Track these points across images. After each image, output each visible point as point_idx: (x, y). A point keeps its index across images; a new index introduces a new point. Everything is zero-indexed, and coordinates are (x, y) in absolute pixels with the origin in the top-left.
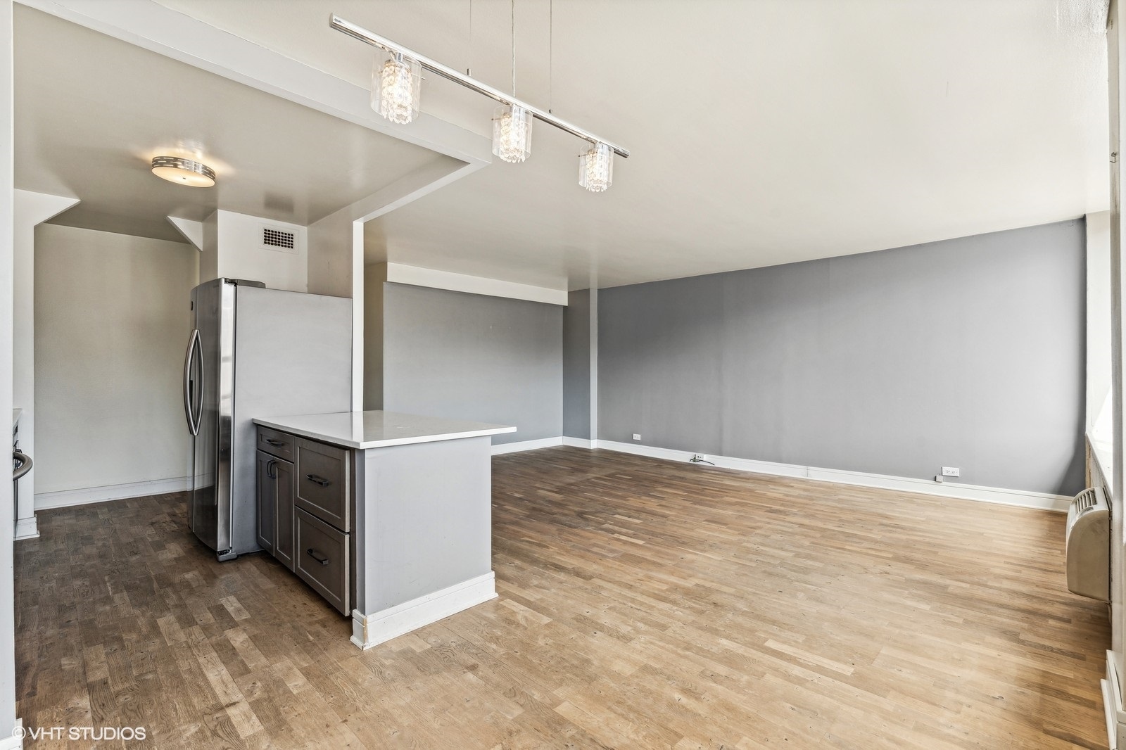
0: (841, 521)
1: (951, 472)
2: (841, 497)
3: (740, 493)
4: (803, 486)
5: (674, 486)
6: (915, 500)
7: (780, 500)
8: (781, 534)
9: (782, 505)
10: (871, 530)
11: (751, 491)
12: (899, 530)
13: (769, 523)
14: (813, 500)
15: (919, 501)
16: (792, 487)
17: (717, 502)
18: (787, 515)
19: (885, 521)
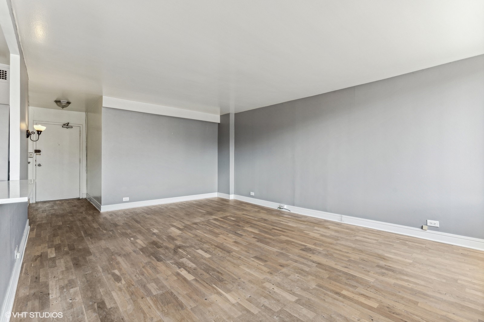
0: (349, 261)
1: (433, 224)
2: (357, 238)
3: (293, 233)
4: (336, 228)
5: (256, 226)
6: (407, 242)
7: (316, 239)
8: (300, 273)
9: (315, 244)
10: (369, 272)
11: (301, 231)
12: (390, 273)
13: (296, 261)
14: (338, 240)
15: (410, 243)
16: (329, 228)
17: (274, 240)
18: (314, 253)
19: (382, 263)
